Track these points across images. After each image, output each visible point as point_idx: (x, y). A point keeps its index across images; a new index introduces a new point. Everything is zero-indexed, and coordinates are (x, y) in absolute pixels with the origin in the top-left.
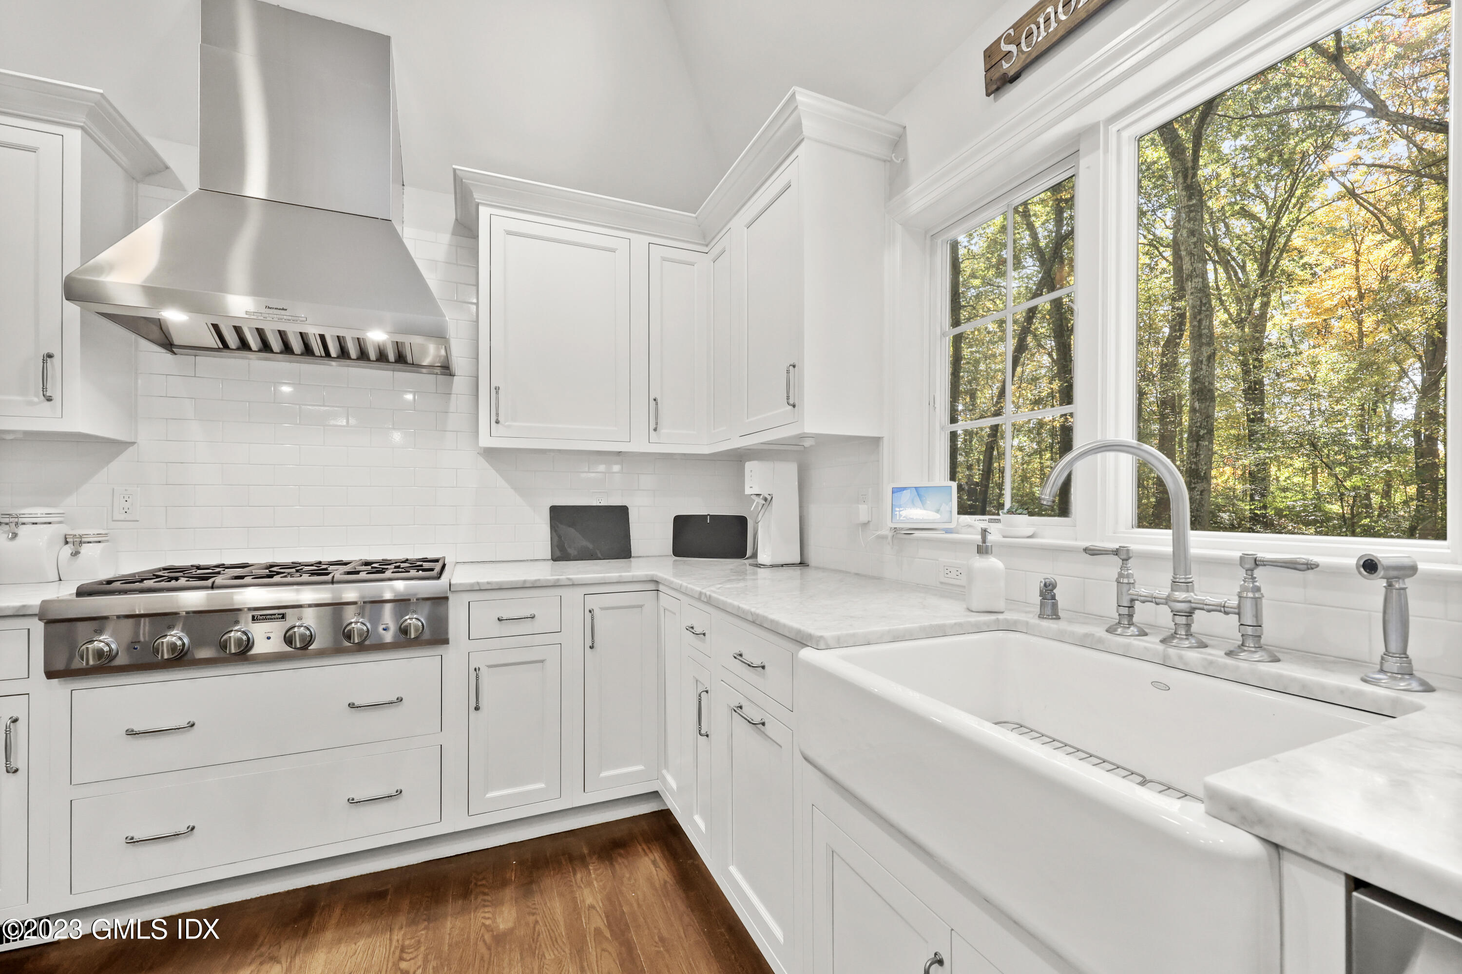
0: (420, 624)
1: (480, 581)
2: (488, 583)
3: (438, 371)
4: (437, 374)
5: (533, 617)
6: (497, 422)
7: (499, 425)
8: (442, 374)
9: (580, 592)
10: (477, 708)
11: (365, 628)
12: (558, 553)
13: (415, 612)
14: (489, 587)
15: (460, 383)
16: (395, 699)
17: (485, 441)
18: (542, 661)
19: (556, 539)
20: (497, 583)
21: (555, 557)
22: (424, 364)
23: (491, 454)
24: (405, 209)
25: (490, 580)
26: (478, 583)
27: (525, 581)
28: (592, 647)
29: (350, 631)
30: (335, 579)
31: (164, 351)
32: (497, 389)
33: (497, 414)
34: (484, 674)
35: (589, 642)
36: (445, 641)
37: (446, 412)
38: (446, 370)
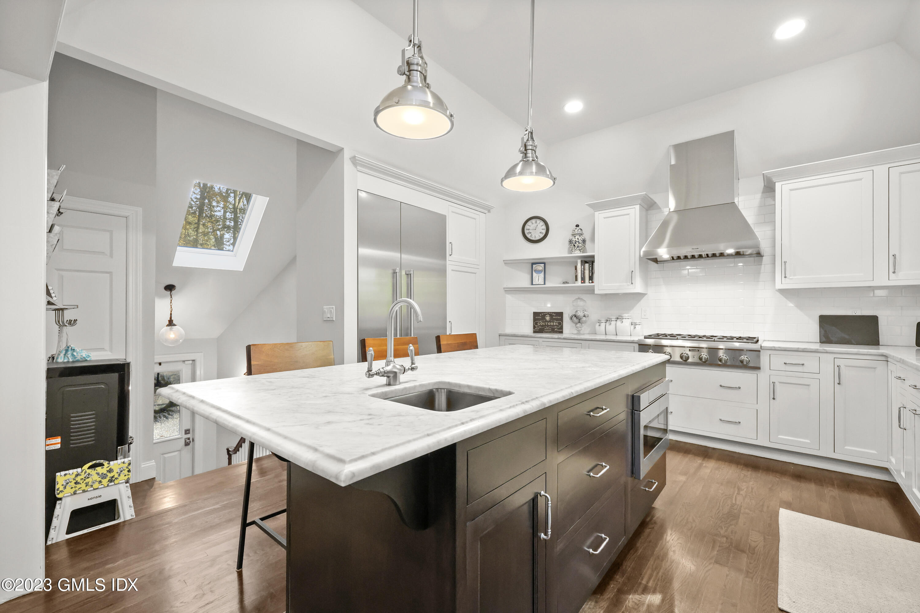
0: (748, 360)
1: (775, 346)
2: (779, 347)
3: (755, 256)
4: (754, 257)
5: (803, 365)
6: (785, 277)
7: (786, 279)
8: (757, 256)
9: (832, 356)
10: (774, 399)
11: (726, 358)
12: (824, 339)
13: (746, 355)
14: (780, 349)
15: (766, 259)
16: (737, 387)
17: (779, 286)
18: (808, 385)
19: (823, 332)
20: (783, 348)
21: (822, 341)
22: (747, 254)
23: (784, 292)
24: (739, 190)
25: (780, 346)
26: (774, 347)
27: (798, 348)
28: (839, 384)
29: (721, 359)
30: (715, 340)
31: (654, 263)
32: (785, 262)
33: (785, 274)
34: (777, 385)
35: (837, 381)
36: (758, 368)
37: (759, 273)
38: (759, 254)
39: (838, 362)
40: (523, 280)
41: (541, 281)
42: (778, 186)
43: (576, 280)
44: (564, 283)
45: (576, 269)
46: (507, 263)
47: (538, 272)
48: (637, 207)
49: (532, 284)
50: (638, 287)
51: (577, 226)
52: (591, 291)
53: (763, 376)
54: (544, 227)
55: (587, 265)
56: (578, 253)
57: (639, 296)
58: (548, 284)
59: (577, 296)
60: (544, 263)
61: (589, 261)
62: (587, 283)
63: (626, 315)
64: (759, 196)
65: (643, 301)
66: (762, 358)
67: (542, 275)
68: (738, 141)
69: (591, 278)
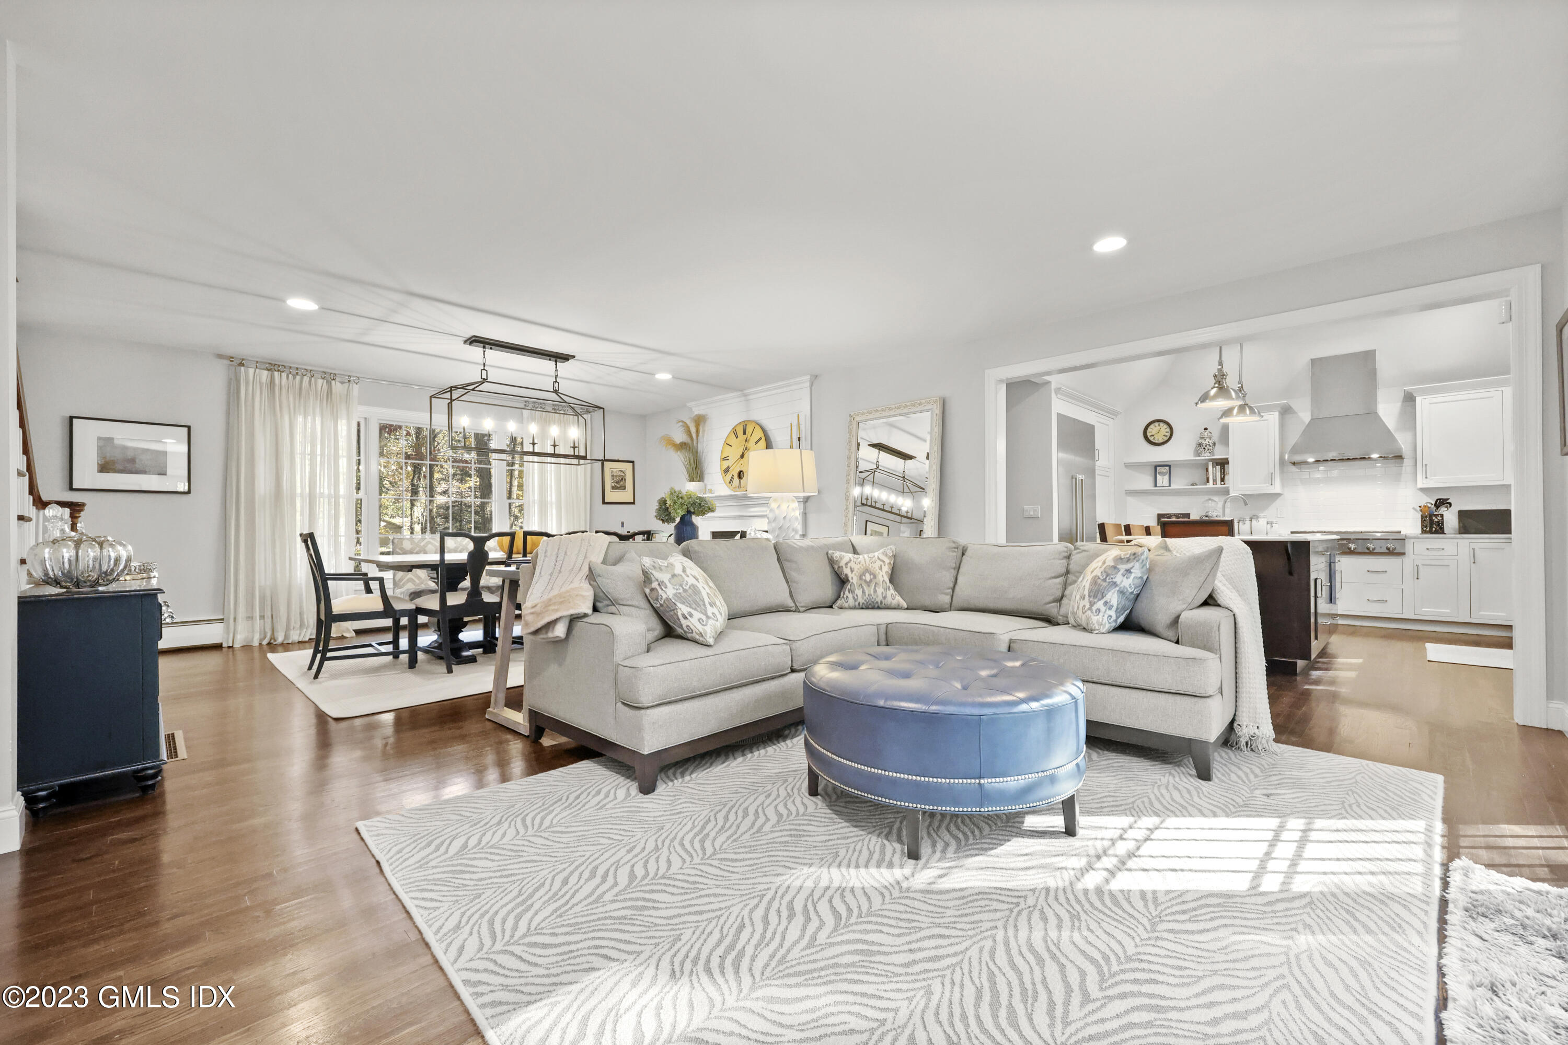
4: (1396, 460)
5: (1443, 549)
6: (1426, 477)
7: (1428, 479)
8: (1398, 459)
10: (1417, 579)
12: (1464, 530)
17: (1419, 485)
18: (1447, 565)
19: (1462, 525)
21: (1461, 532)
22: (1390, 458)
23: (1425, 491)
28: (1474, 563)
31: (1297, 466)
32: (1427, 465)
33: (1427, 475)
34: (1420, 567)
35: (1472, 561)
36: (1404, 554)
37: (1400, 474)
38: (1400, 457)
39: (1473, 545)
40: (1145, 482)
41: (1166, 483)
42: (1418, 399)
43: (1208, 481)
44: (1192, 485)
45: (1207, 470)
46: (1128, 466)
47: (1163, 474)
48: (1277, 414)
49: (1156, 486)
50: (1277, 488)
51: (1206, 429)
52: (1226, 492)
53: (1408, 562)
54: (1168, 430)
55: (1218, 468)
56: (1207, 456)
57: (1277, 495)
58: (1173, 486)
59: (1207, 497)
60: (1169, 466)
61: (1223, 464)
62: (1219, 485)
63: (1261, 515)
64: (1399, 404)
65: (1278, 502)
66: (1407, 545)
67: (1167, 477)
68: (1379, 358)
69: (1223, 480)
